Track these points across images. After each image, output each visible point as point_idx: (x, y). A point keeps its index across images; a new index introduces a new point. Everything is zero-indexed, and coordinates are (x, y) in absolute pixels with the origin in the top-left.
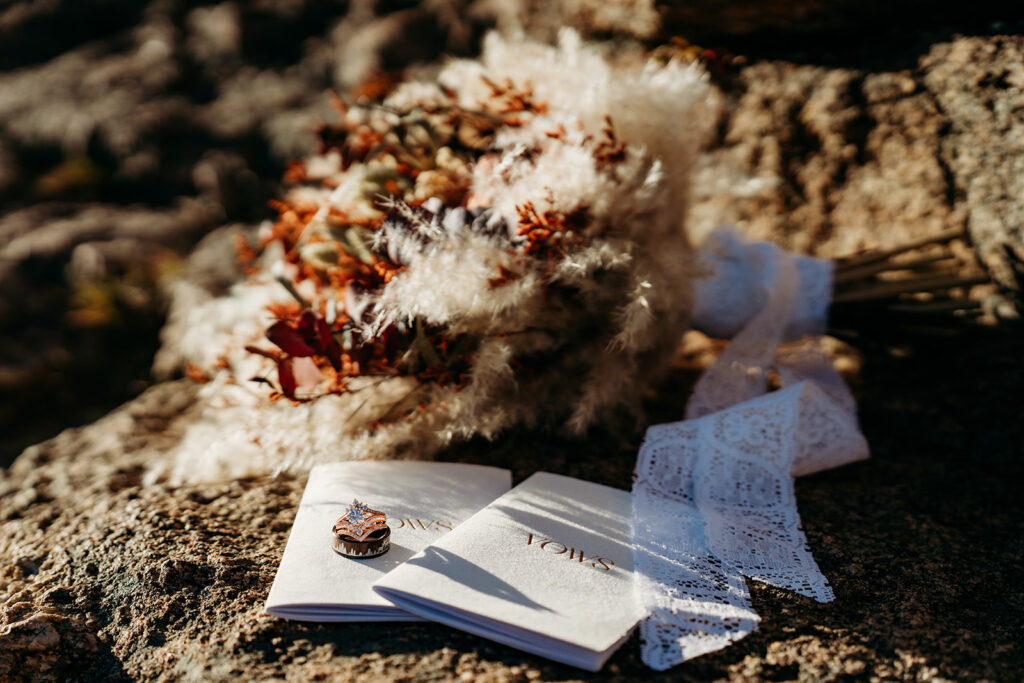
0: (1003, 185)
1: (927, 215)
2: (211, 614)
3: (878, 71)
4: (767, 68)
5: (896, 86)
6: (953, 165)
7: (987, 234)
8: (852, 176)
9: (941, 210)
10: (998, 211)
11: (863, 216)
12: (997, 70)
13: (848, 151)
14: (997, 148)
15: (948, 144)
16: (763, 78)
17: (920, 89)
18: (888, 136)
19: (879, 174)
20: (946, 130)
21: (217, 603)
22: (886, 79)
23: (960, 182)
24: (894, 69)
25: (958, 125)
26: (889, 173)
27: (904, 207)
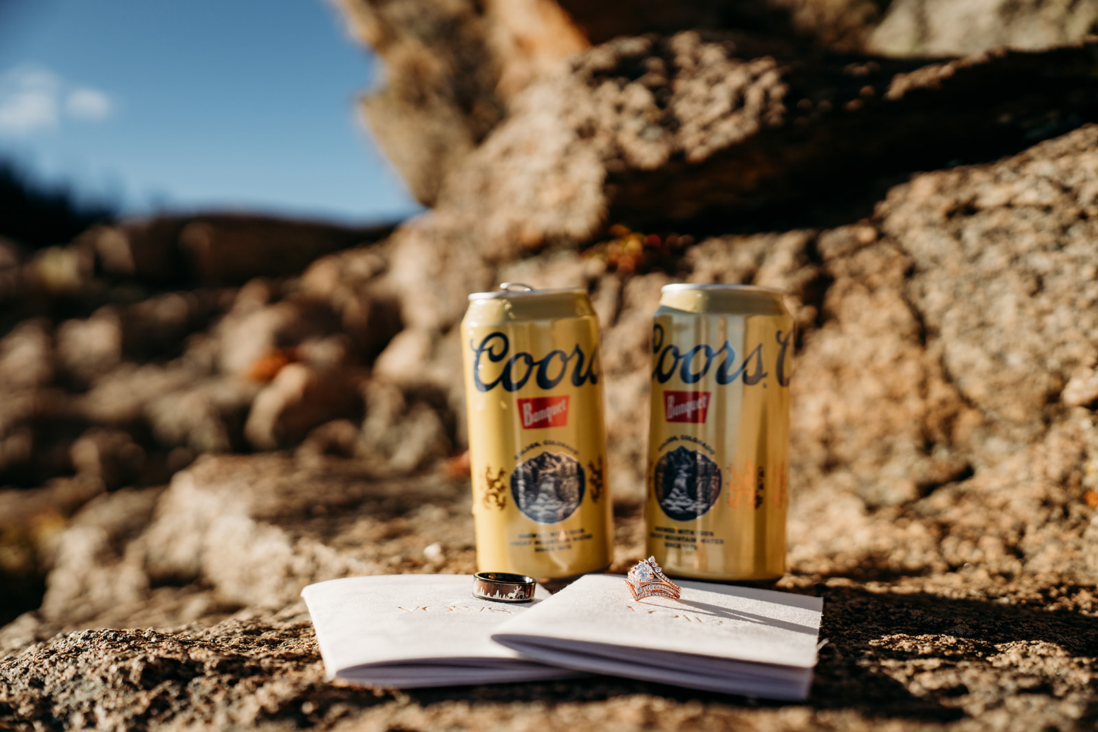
0: (980, 311)
1: (899, 359)
2: (208, 701)
3: (833, 225)
4: (715, 244)
5: (854, 239)
6: (922, 305)
7: (967, 367)
8: (809, 340)
9: (913, 352)
10: (977, 338)
11: (825, 379)
12: (964, 196)
13: (806, 314)
14: (968, 277)
15: (915, 285)
16: (711, 255)
17: (881, 236)
18: (847, 291)
19: (841, 332)
20: (911, 272)
21: (215, 691)
22: (842, 234)
23: (931, 320)
24: (851, 220)
25: (923, 262)
26: (851, 328)
27: (871, 358)
